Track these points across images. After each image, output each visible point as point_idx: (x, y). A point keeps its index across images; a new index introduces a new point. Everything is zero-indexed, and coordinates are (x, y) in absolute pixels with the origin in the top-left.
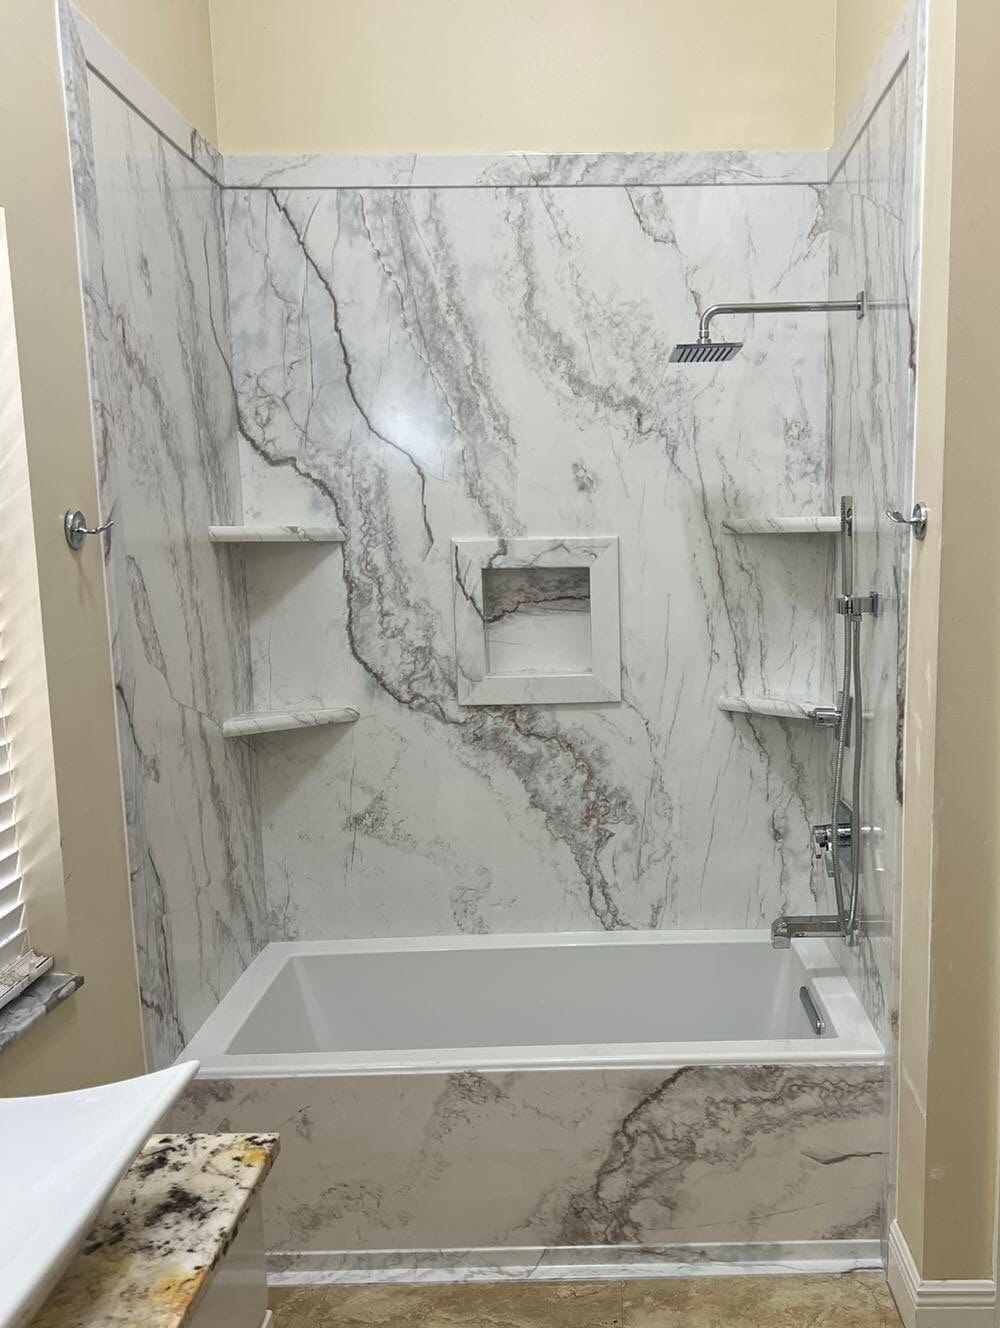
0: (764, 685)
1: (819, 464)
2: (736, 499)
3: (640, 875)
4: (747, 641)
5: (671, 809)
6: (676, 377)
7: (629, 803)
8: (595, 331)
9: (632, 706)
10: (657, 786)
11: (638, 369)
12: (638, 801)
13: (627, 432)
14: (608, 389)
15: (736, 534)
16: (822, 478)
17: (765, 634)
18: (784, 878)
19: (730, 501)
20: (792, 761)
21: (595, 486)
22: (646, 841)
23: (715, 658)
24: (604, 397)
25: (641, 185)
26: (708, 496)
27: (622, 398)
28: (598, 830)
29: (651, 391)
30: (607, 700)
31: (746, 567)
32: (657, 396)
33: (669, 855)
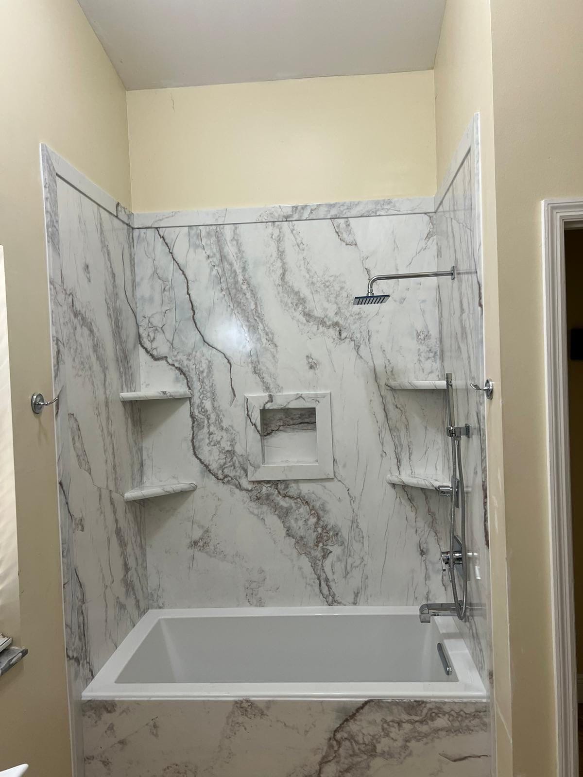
0: (411, 470)
1: (436, 353)
2: (392, 371)
3: (346, 575)
4: (401, 445)
5: (363, 537)
6: (358, 311)
7: (340, 534)
8: (316, 290)
9: (340, 481)
10: (355, 525)
11: (339, 308)
12: (345, 533)
13: (334, 339)
14: (323, 319)
15: (393, 389)
16: (438, 361)
17: (411, 442)
18: (427, 577)
19: (389, 373)
20: (429, 511)
21: (318, 367)
22: (350, 555)
23: (384, 454)
24: (322, 322)
25: (338, 218)
26: (377, 370)
27: (331, 322)
28: (323, 549)
29: (346, 319)
30: (326, 477)
31: (399, 406)
32: (349, 321)
33: (363, 564)
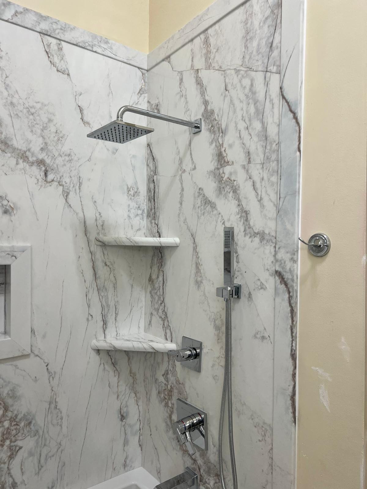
0: (117, 331)
1: (143, 211)
2: (102, 226)
4: (108, 306)
5: (62, 419)
7: (33, 422)
9: (37, 356)
10: (53, 406)
11: (46, 143)
12: (40, 420)
13: (38, 180)
14: (25, 152)
15: (104, 245)
16: (145, 218)
17: (117, 301)
19: (100, 228)
20: (131, 372)
21: (15, 212)
22: (45, 445)
23: (90, 318)
24: (23, 156)
25: (49, 36)
26: (88, 223)
27: (35, 159)
29: (54, 158)
30: (21, 354)
31: (108, 263)
32: (57, 161)
33: (60, 450)
